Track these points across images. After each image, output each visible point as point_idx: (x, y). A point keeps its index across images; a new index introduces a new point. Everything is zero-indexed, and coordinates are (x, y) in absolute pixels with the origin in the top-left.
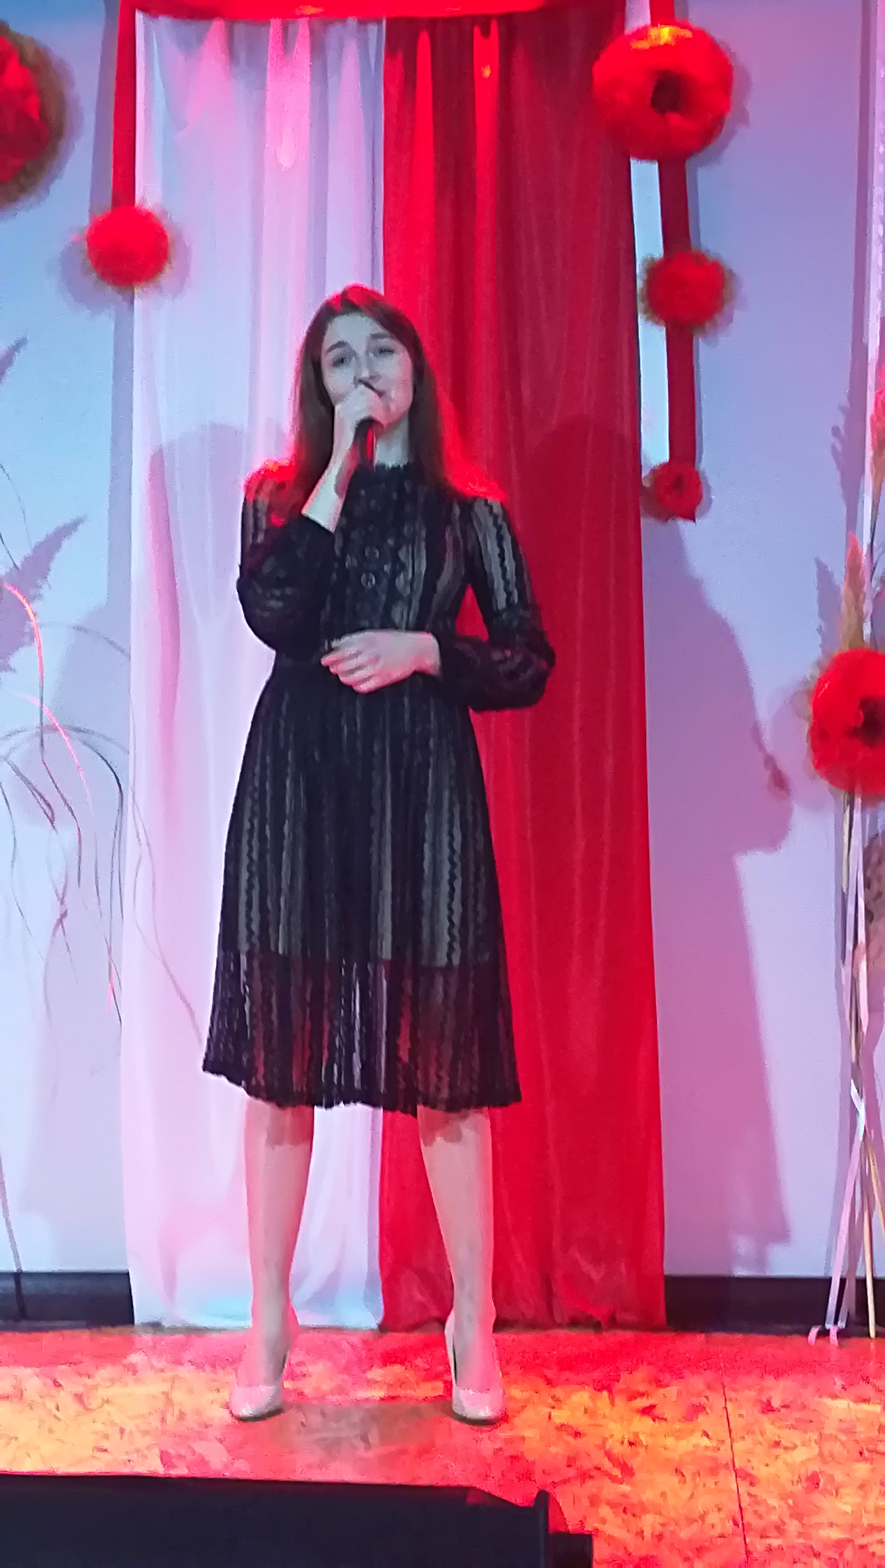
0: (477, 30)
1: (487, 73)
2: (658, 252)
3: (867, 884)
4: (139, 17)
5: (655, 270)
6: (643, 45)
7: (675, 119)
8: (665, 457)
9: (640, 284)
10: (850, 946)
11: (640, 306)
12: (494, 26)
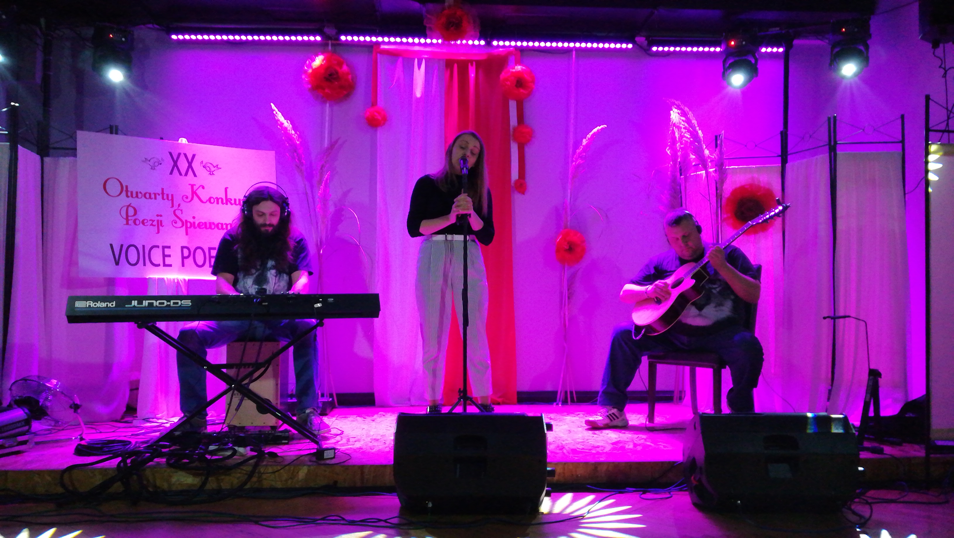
0: (470, 64)
1: (473, 75)
2: (516, 124)
3: (568, 290)
4: (378, 55)
5: (515, 129)
6: (514, 70)
7: (522, 90)
8: (517, 178)
9: (511, 133)
10: (563, 306)
11: (511, 138)
12: (474, 63)
